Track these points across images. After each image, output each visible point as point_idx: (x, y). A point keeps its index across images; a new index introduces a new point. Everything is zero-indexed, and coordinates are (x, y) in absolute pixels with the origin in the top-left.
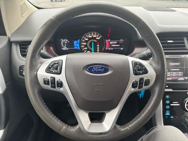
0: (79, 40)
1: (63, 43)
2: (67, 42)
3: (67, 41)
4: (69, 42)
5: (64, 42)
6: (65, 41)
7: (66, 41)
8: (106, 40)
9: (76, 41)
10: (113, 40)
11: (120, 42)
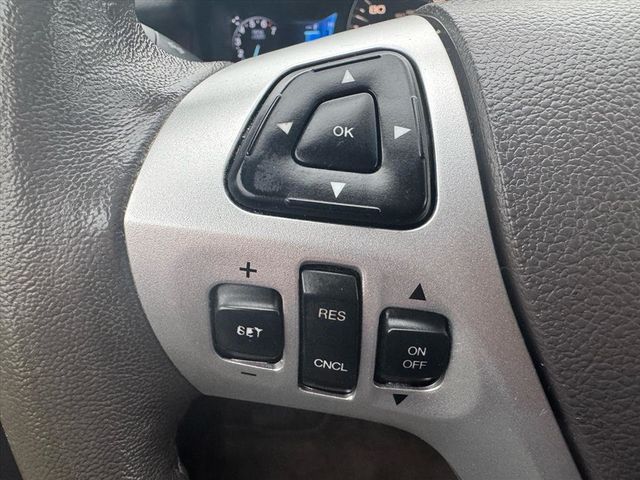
0: (334, 16)
1: (243, 37)
2: (267, 31)
3: (264, 24)
4: (274, 30)
5: (248, 30)
6: (252, 25)
7: (258, 26)
9: (315, 26)
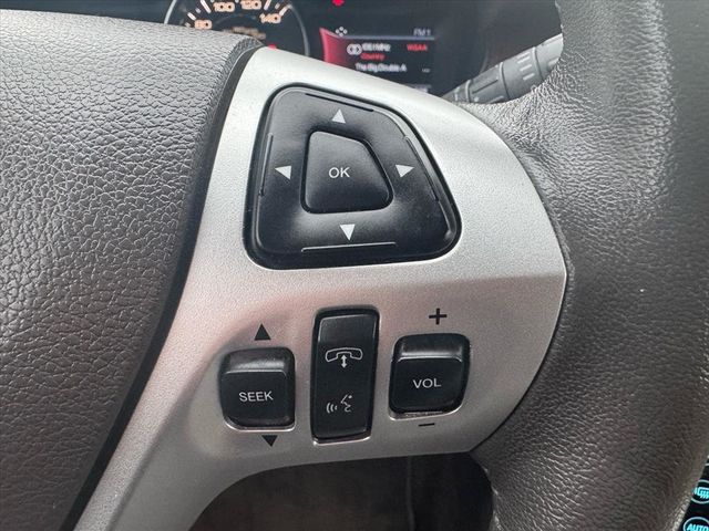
8: (323, 32)
10: (378, 33)
11: (410, 47)
